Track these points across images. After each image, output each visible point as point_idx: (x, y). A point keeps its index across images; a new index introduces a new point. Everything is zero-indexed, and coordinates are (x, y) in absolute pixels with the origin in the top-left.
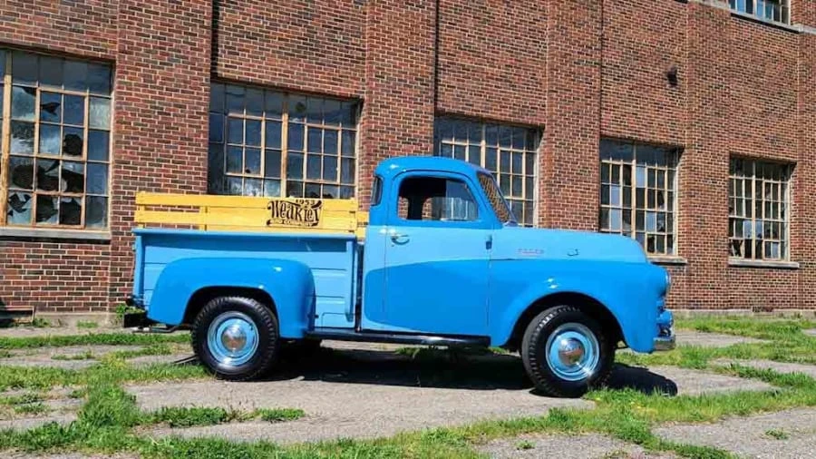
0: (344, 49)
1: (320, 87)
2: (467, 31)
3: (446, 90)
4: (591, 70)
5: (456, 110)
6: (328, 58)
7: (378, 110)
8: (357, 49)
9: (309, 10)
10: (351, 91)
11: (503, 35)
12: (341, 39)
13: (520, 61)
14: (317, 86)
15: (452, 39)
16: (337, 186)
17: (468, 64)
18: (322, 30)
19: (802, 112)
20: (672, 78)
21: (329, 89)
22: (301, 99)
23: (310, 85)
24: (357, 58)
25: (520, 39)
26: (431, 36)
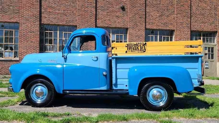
0: (13, 10)
1: (6, 20)
2: (51, 2)
3: (44, 18)
4: (92, 9)
5: (47, 23)
6: (8, 13)
7: (22, 25)
8: (17, 10)
9: (2, 2)
10: (15, 21)
11: (62, 2)
12: (12, 8)
13: (68, 9)
14: (5, 20)
15: (45, 5)
16: (13, 44)
17: (51, 11)
18: (6, 6)
19: (176, 14)
20: (123, 9)
21: (9, 21)
22: (3, 24)
23: (3, 20)
24: (17, 12)
25: (68, 2)
26: (38, 5)
